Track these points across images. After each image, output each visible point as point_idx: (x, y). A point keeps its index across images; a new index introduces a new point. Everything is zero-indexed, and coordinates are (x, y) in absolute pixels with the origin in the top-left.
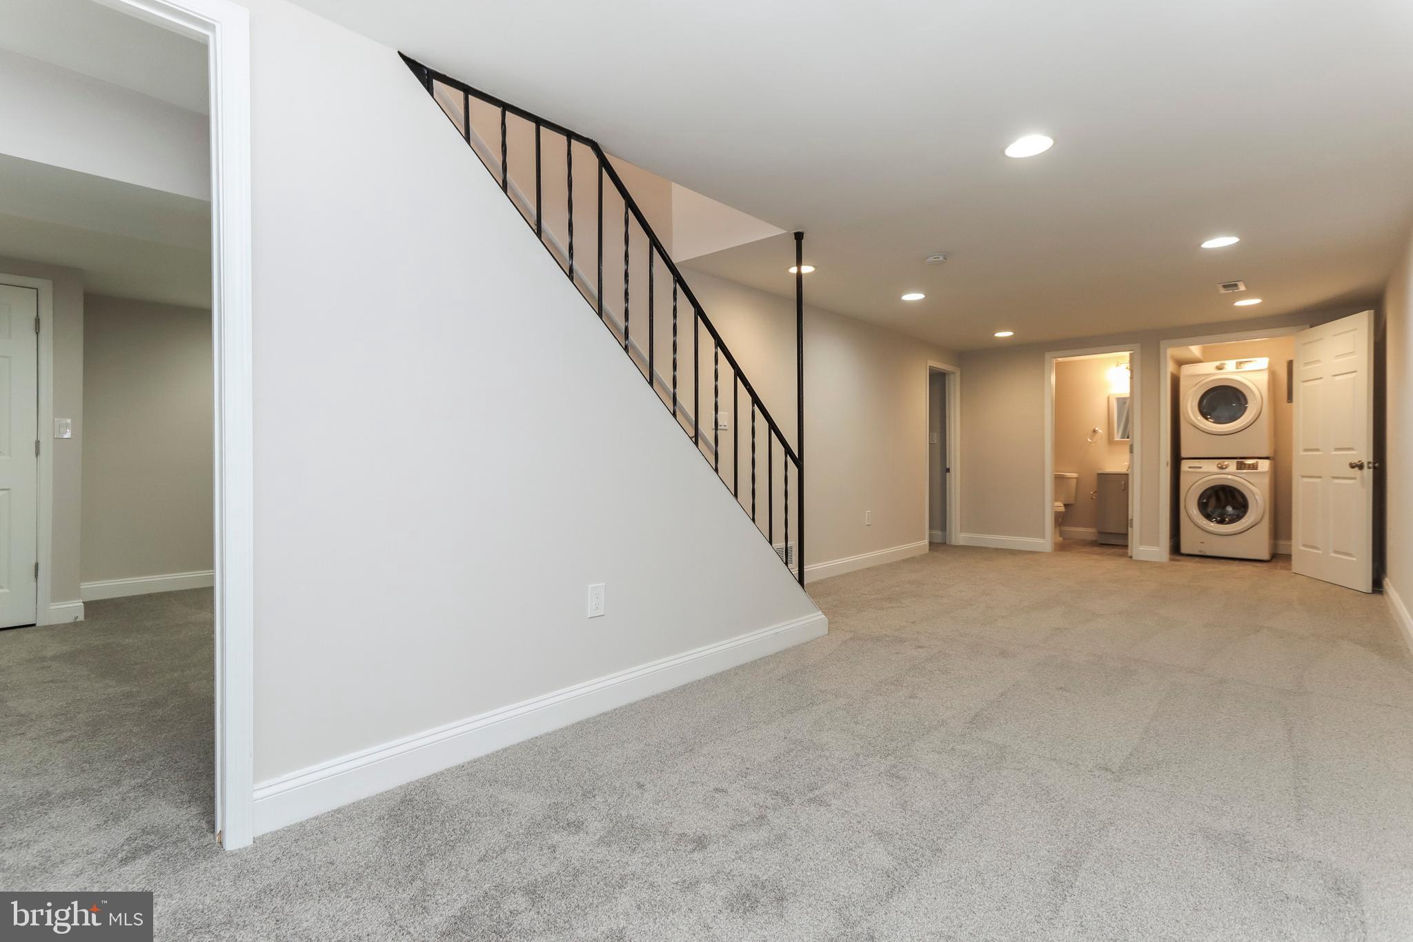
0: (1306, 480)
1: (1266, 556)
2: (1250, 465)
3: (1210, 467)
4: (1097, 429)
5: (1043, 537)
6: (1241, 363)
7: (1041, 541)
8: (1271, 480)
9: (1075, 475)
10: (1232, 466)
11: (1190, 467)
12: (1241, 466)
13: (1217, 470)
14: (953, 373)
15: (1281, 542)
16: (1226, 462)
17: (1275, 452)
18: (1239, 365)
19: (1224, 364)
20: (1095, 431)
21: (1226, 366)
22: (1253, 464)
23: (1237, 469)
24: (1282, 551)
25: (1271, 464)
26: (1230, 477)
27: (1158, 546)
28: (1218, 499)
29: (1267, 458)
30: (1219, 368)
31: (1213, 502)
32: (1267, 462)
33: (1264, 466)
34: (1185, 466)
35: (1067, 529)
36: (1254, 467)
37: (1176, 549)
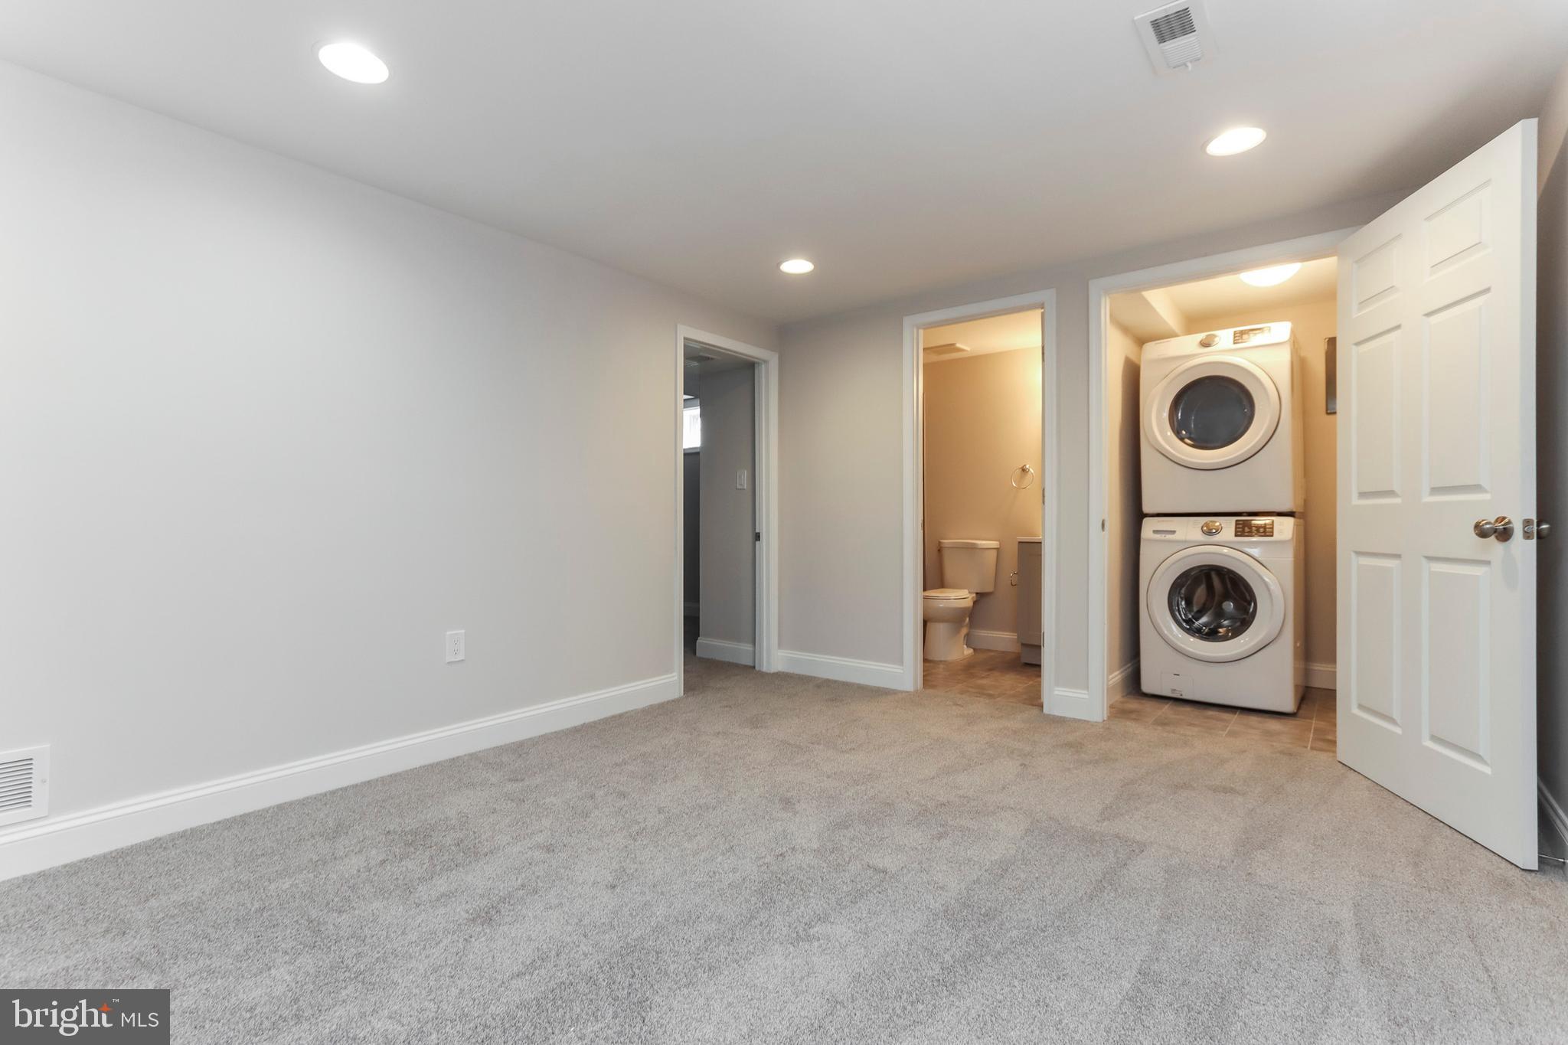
0: (1365, 561)
1: (1288, 704)
2: (1258, 527)
3: (1189, 531)
4: (1027, 466)
5: (901, 663)
6: (1242, 333)
7: (895, 669)
8: (1296, 557)
9: (994, 544)
10: (1228, 526)
11: (1155, 532)
12: (1243, 530)
13: (1199, 536)
14: (766, 362)
15: (1318, 667)
16: (1218, 521)
17: (1306, 502)
18: (1238, 337)
19: (1215, 336)
20: (1024, 470)
21: (1216, 339)
22: (1264, 527)
23: (1236, 536)
24: (1318, 682)
25: (1296, 525)
26: (1225, 550)
27: (1087, 688)
28: (1210, 588)
29: (1291, 514)
30: (1205, 344)
31: (1201, 593)
32: (1289, 521)
33: (1285, 528)
34: (1149, 527)
35: (983, 633)
36: (1266, 531)
37: (1133, 682)
